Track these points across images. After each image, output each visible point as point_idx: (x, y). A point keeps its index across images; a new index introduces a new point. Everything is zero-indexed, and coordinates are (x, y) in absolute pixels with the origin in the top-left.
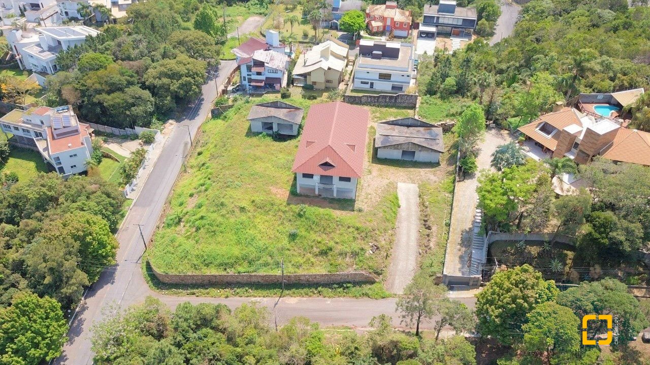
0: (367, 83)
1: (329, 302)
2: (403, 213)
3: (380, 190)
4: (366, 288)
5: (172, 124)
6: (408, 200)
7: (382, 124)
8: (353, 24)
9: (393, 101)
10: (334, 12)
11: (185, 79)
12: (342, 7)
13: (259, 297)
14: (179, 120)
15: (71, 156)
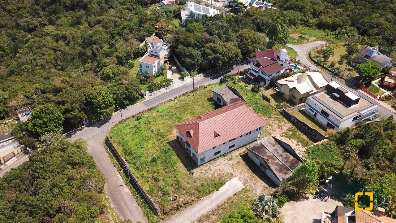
0: (313, 112)
1: (134, 205)
2: (215, 195)
3: (220, 172)
4: (151, 214)
5: (200, 76)
6: (227, 190)
7: (272, 138)
8: (363, 71)
9: (309, 131)
10: (365, 59)
11: (218, 55)
12: (374, 57)
13: (122, 177)
14: (206, 76)
15: (147, 66)
